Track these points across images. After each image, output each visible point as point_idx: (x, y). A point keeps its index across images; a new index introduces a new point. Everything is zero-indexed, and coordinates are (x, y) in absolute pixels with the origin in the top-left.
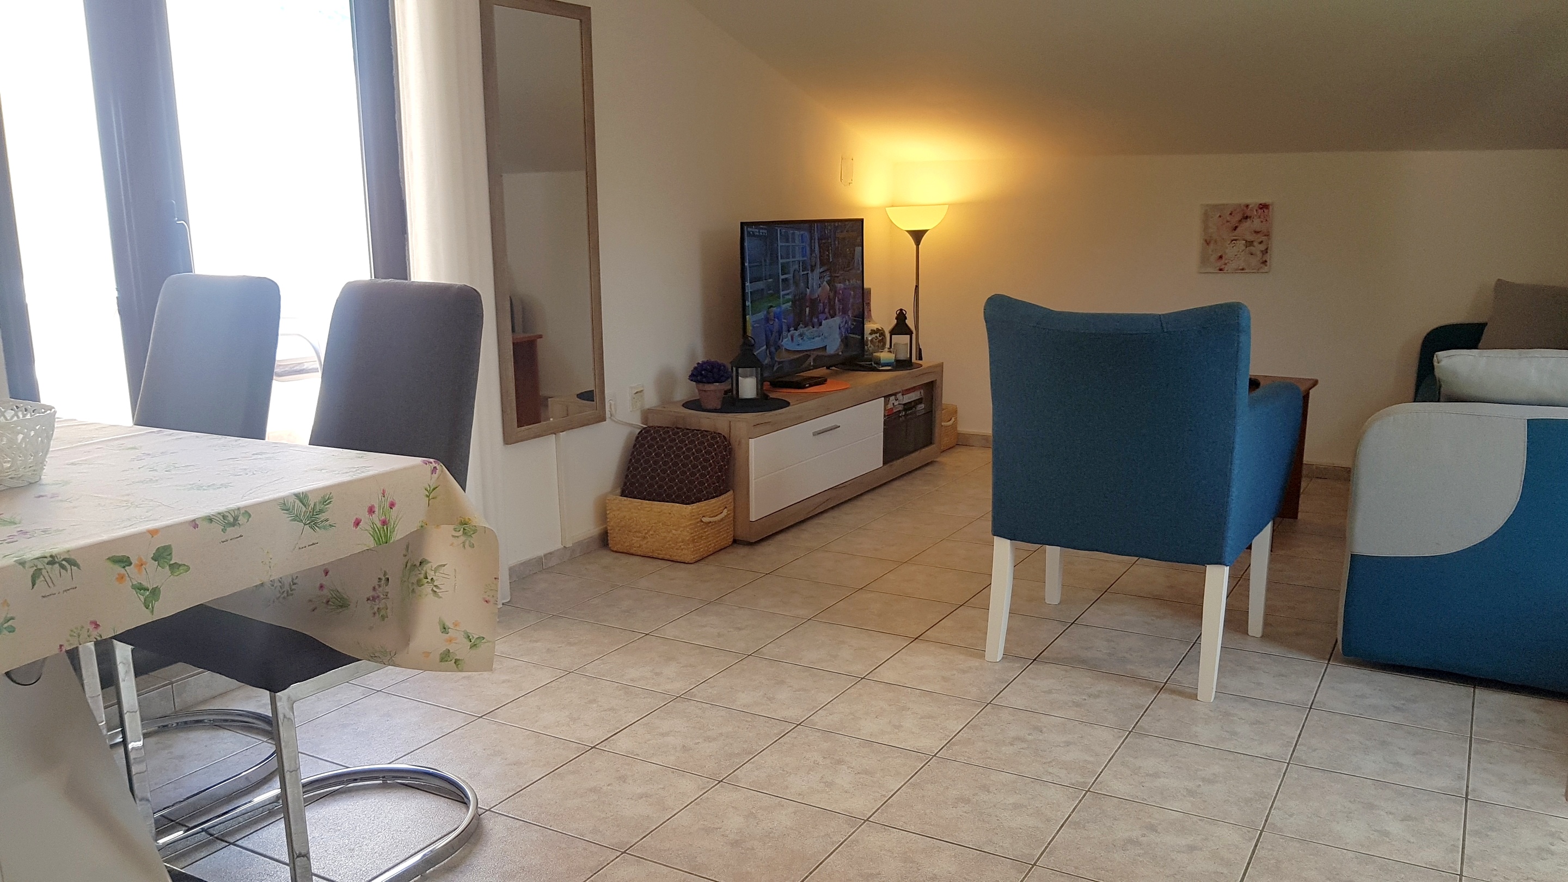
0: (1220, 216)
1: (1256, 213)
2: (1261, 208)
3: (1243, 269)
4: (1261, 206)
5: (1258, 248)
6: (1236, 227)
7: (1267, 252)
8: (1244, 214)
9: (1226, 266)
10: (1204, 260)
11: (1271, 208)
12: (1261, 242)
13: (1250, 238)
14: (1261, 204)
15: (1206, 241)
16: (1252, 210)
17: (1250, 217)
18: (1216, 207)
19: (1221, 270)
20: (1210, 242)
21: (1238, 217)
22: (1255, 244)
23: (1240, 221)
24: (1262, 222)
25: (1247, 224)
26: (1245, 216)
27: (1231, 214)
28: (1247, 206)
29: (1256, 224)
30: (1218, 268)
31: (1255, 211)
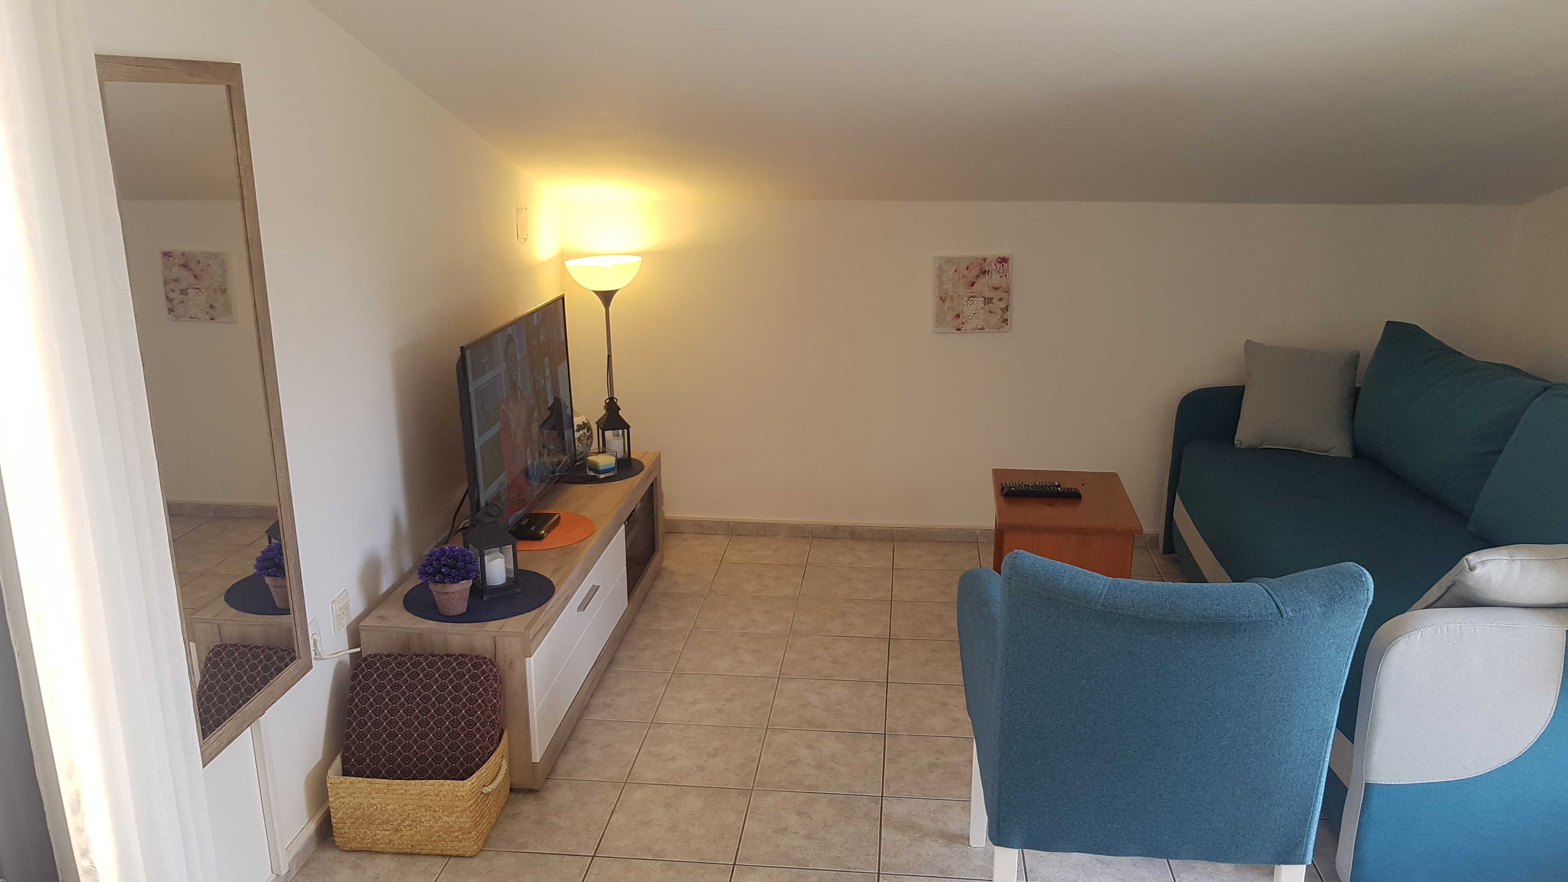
0: (956, 271)
1: (994, 268)
2: (1000, 262)
3: (982, 329)
4: (1000, 260)
5: (997, 306)
6: (973, 284)
7: (1007, 310)
8: (981, 270)
9: (964, 326)
10: (940, 320)
11: (1010, 261)
12: (1000, 300)
13: (988, 294)
14: (1000, 258)
15: (941, 298)
16: (989, 265)
17: (989, 271)
18: (949, 260)
19: (958, 330)
20: (945, 299)
21: (976, 272)
22: (994, 301)
23: (978, 276)
24: (1001, 277)
25: (985, 280)
26: (983, 270)
27: (967, 268)
28: (985, 260)
29: (995, 278)
30: (955, 328)
31: (993, 264)
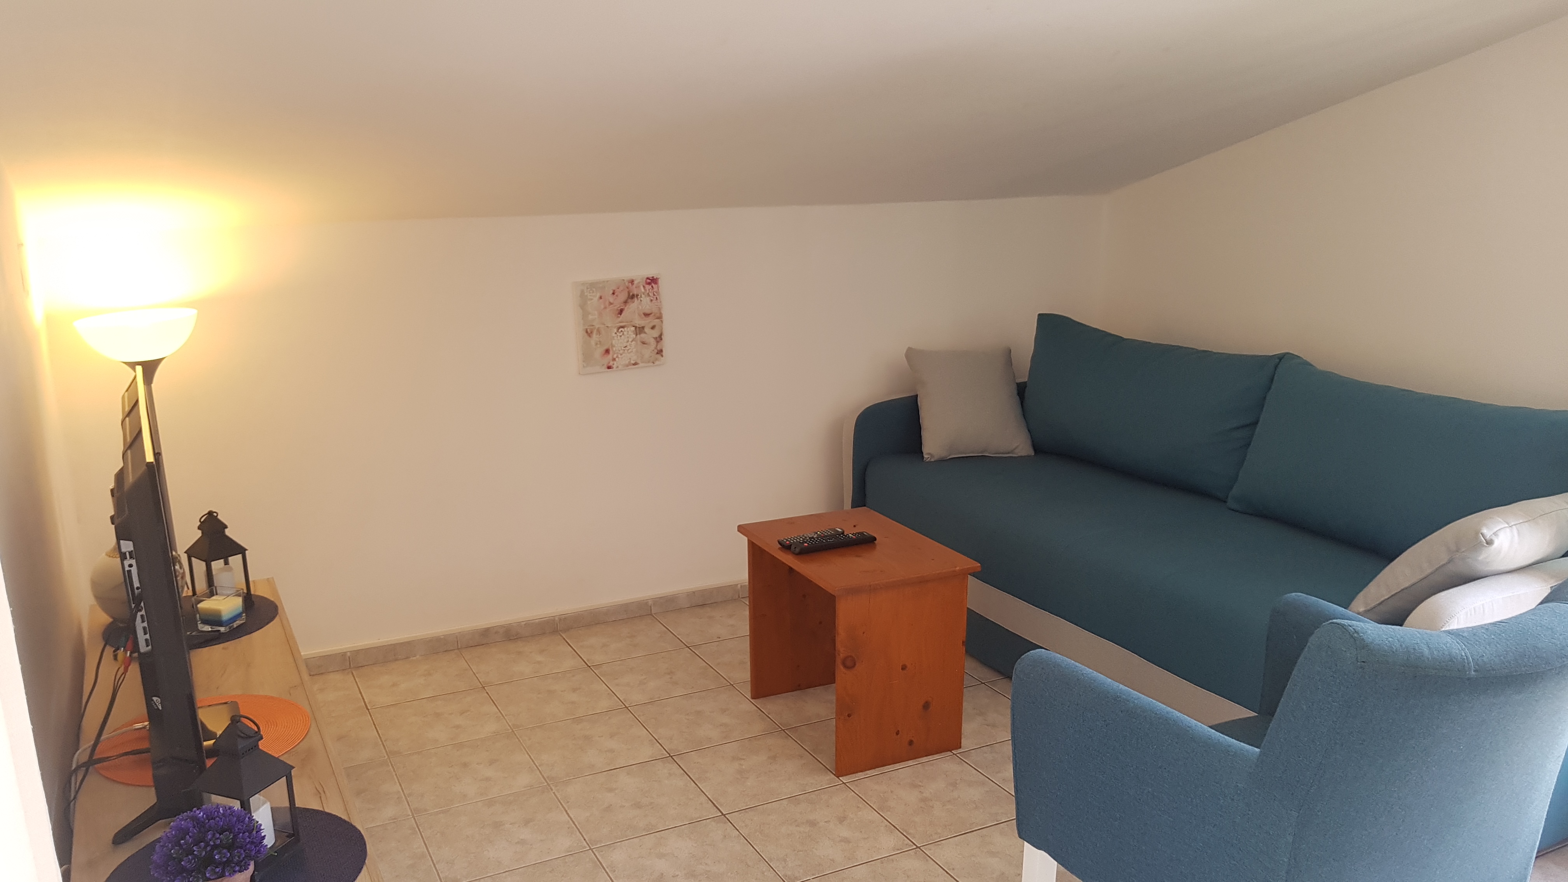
0: (601, 298)
1: (643, 290)
2: (649, 284)
3: (635, 364)
4: (649, 281)
5: (650, 335)
6: (621, 312)
7: (661, 339)
8: (629, 293)
9: (615, 363)
10: (587, 358)
11: (660, 281)
12: (653, 328)
13: (639, 322)
14: (648, 278)
15: (587, 332)
16: (638, 287)
17: (637, 295)
18: (592, 286)
19: (609, 368)
20: (592, 332)
21: (623, 296)
22: (646, 330)
23: (626, 302)
24: (651, 300)
25: (634, 305)
26: (631, 294)
27: (613, 293)
28: (632, 282)
29: (644, 303)
30: (605, 366)
31: (642, 287)
